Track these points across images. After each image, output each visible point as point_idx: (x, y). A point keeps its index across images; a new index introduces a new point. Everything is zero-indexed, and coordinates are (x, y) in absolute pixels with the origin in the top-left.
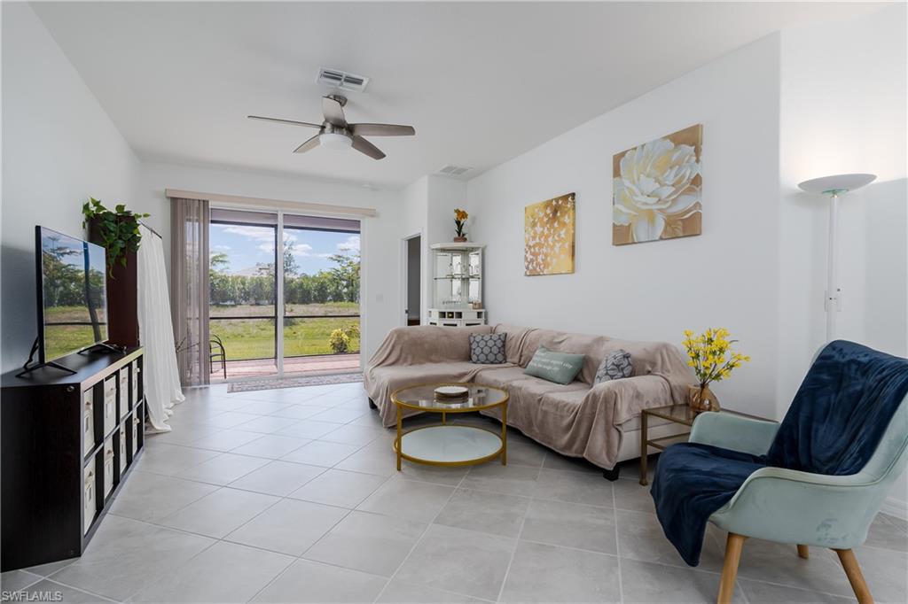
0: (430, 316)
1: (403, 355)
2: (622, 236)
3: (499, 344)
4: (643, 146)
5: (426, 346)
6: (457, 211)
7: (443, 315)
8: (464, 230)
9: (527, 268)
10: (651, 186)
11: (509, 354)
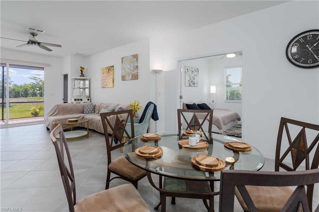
0: (71, 100)
1: (59, 112)
2: (123, 78)
3: (93, 108)
4: (127, 57)
5: (68, 109)
6: (81, 67)
7: (75, 100)
8: (83, 73)
9: (102, 86)
10: (129, 67)
11: (96, 111)
